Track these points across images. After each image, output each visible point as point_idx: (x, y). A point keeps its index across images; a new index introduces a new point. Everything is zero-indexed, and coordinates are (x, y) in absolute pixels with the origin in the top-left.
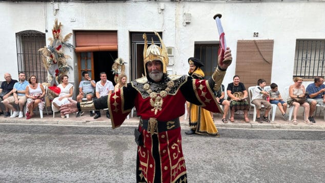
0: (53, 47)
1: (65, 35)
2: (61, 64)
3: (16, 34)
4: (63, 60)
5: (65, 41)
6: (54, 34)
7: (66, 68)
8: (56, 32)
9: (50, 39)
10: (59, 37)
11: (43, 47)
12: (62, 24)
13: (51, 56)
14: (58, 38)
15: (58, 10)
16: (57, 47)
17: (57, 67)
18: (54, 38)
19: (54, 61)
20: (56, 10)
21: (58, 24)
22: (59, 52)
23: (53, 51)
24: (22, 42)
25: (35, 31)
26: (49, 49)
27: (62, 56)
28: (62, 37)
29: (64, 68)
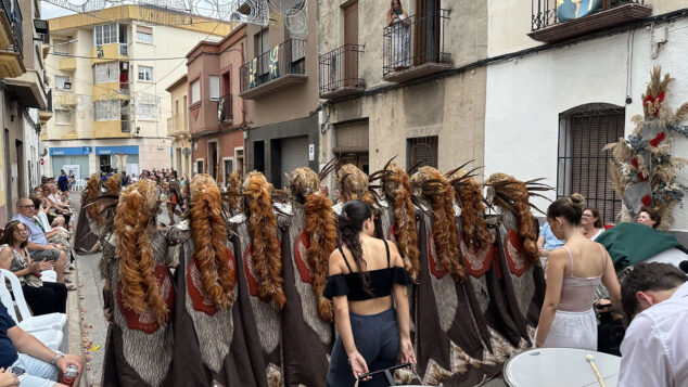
0: (640, 138)
1: (679, 106)
2: (659, 181)
3: (560, 115)
4: (666, 171)
5: (677, 122)
6: (645, 105)
7: (674, 192)
8: (653, 101)
9: (636, 119)
10: (661, 112)
11: (617, 141)
12: (671, 76)
13: (635, 162)
14: (656, 114)
15: (664, 43)
16: (652, 137)
17: (646, 190)
18: (647, 114)
19: (640, 175)
20: (659, 44)
21: (662, 79)
22: (656, 150)
23: (640, 149)
24: (571, 131)
25: (601, 104)
26: (629, 145)
27: (665, 160)
28: (668, 110)
29: (667, 192)
